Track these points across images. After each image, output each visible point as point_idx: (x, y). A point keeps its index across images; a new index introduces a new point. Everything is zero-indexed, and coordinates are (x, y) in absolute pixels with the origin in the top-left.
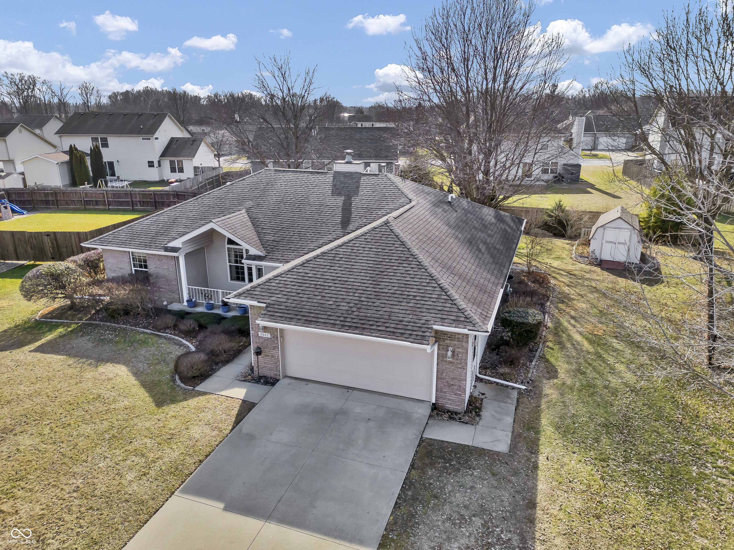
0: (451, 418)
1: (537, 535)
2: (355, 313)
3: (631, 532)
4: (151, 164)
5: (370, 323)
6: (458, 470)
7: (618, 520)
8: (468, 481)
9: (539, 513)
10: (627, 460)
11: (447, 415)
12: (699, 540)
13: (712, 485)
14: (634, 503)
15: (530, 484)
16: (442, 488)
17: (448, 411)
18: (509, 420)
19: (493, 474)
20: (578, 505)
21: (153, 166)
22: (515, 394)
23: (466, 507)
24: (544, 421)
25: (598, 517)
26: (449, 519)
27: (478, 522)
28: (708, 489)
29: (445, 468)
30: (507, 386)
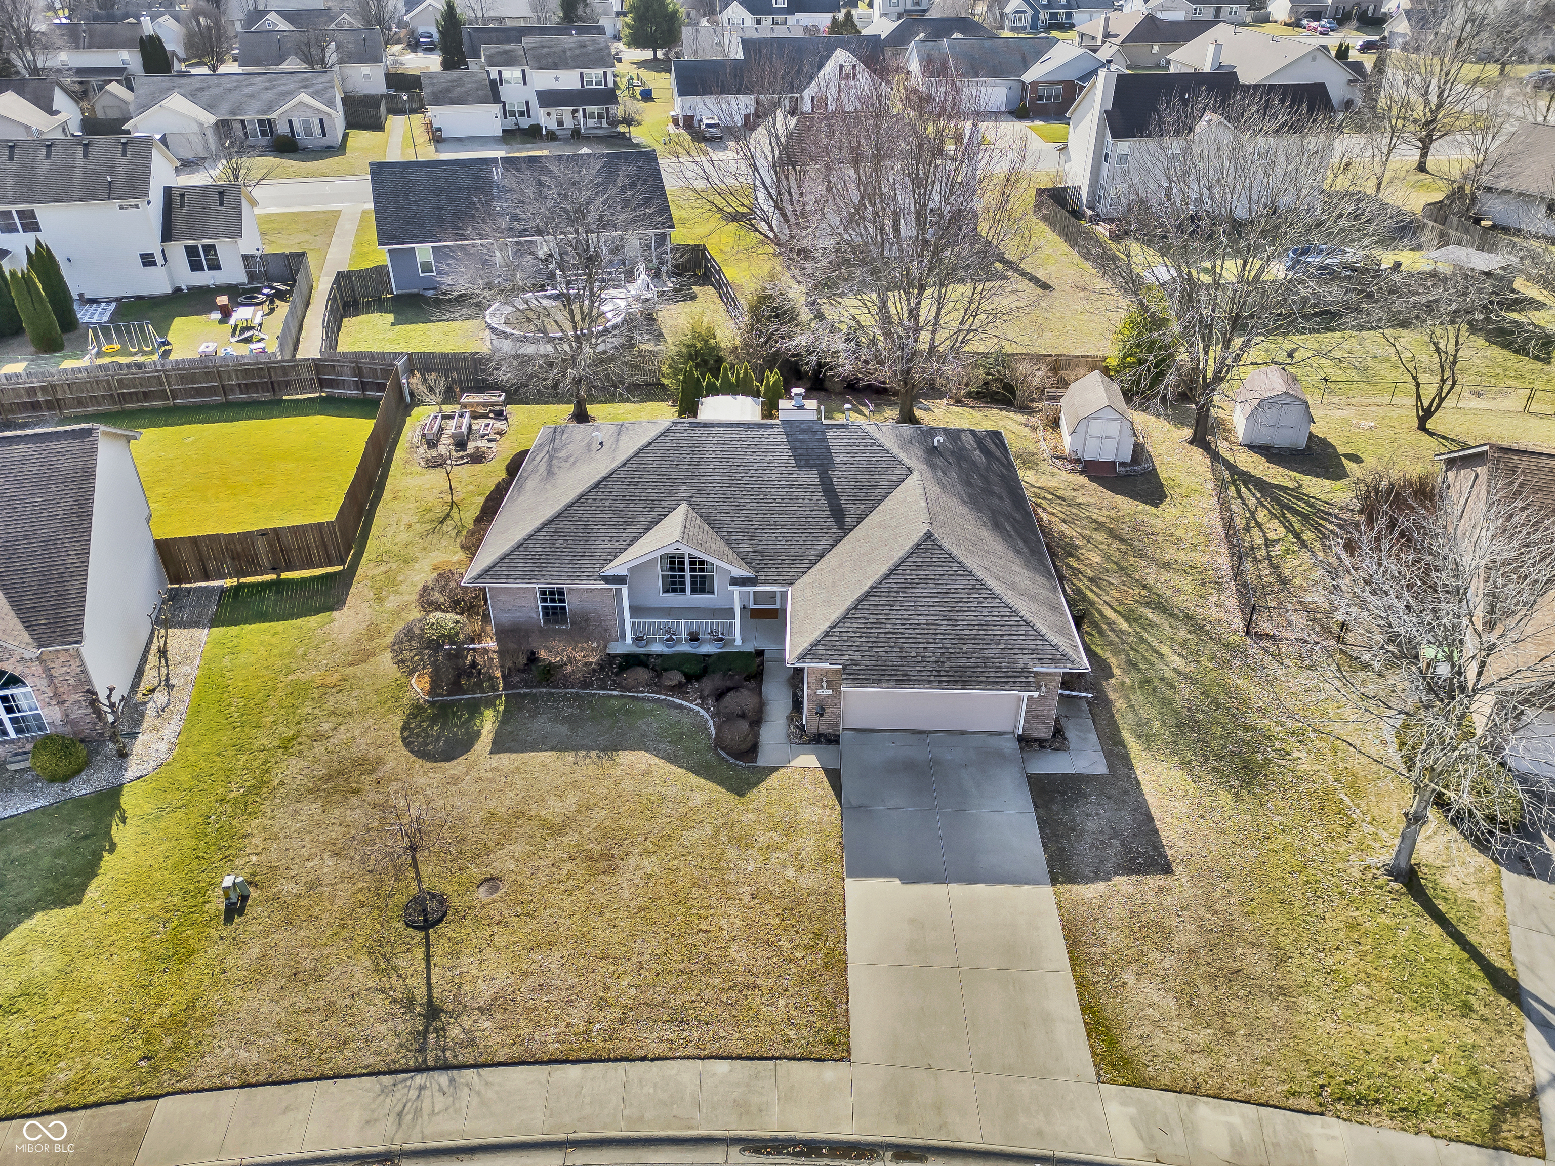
0: (1042, 747)
1: (1164, 843)
2: (947, 664)
3: (1229, 823)
4: (148, 260)
5: (968, 674)
6: (1077, 801)
7: (1216, 814)
8: (1089, 809)
9: (1158, 825)
10: (1207, 759)
11: (1036, 745)
12: (1277, 818)
13: (1275, 769)
14: (1224, 798)
15: (1140, 799)
16: (1074, 820)
17: (1036, 740)
18: (1094, 737)
19: (1108, 798)
20: (1185, 810)
21: (154, 264)
22: (1085, 707)
23: (1101, 832)
24: (1125, 734)
25: (1202, 817)
26: (1093, 846)
27: (1116, 843)
28: (1273, 773)
29: (1065, 801)
30: (1074, 697)
